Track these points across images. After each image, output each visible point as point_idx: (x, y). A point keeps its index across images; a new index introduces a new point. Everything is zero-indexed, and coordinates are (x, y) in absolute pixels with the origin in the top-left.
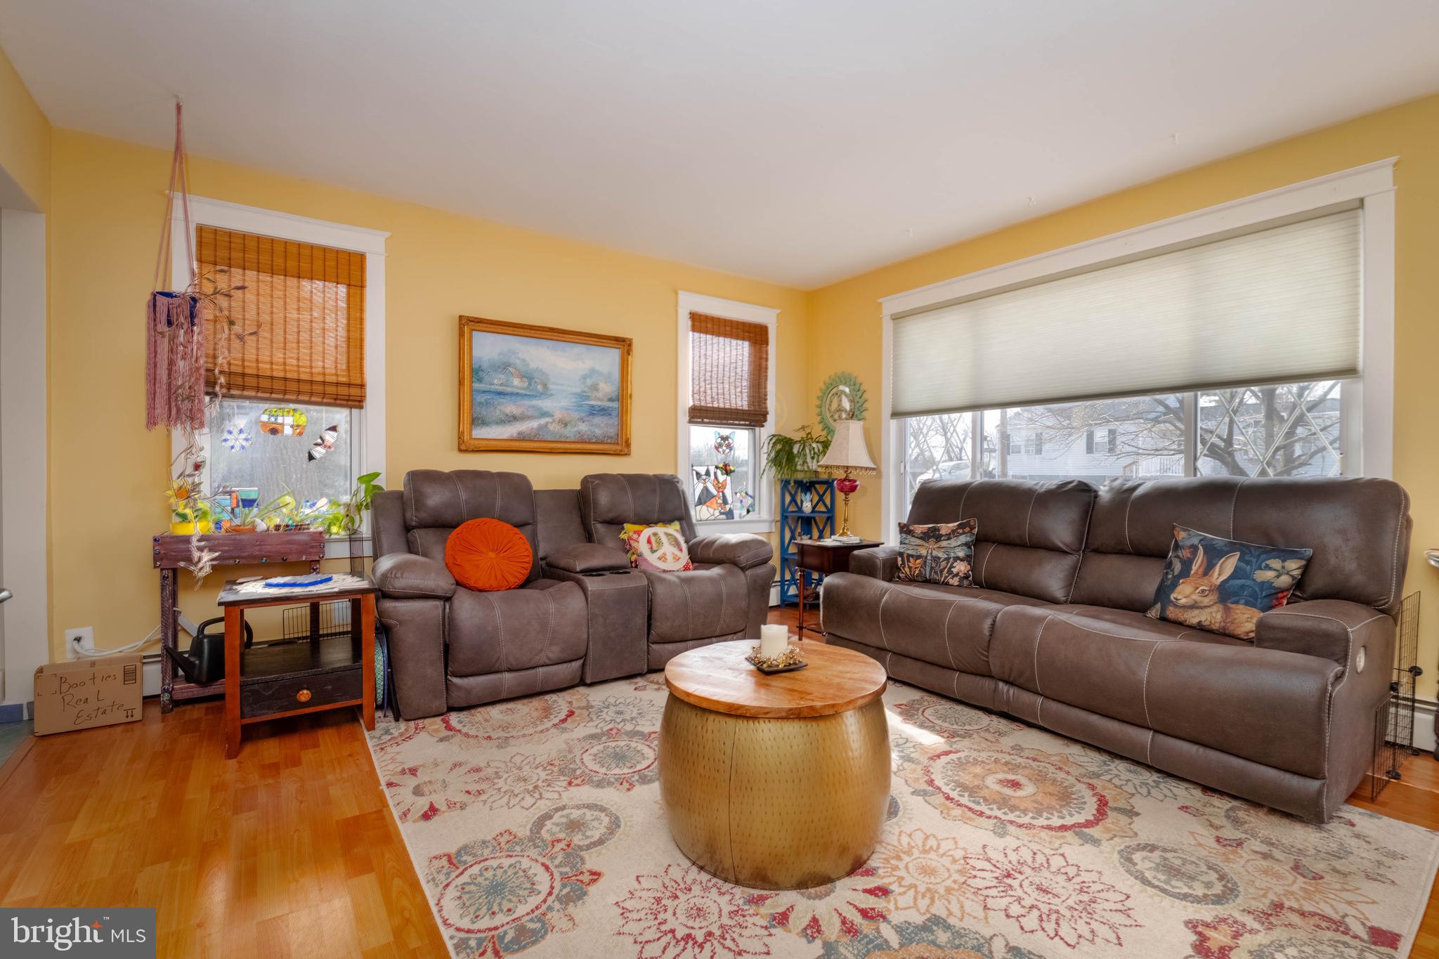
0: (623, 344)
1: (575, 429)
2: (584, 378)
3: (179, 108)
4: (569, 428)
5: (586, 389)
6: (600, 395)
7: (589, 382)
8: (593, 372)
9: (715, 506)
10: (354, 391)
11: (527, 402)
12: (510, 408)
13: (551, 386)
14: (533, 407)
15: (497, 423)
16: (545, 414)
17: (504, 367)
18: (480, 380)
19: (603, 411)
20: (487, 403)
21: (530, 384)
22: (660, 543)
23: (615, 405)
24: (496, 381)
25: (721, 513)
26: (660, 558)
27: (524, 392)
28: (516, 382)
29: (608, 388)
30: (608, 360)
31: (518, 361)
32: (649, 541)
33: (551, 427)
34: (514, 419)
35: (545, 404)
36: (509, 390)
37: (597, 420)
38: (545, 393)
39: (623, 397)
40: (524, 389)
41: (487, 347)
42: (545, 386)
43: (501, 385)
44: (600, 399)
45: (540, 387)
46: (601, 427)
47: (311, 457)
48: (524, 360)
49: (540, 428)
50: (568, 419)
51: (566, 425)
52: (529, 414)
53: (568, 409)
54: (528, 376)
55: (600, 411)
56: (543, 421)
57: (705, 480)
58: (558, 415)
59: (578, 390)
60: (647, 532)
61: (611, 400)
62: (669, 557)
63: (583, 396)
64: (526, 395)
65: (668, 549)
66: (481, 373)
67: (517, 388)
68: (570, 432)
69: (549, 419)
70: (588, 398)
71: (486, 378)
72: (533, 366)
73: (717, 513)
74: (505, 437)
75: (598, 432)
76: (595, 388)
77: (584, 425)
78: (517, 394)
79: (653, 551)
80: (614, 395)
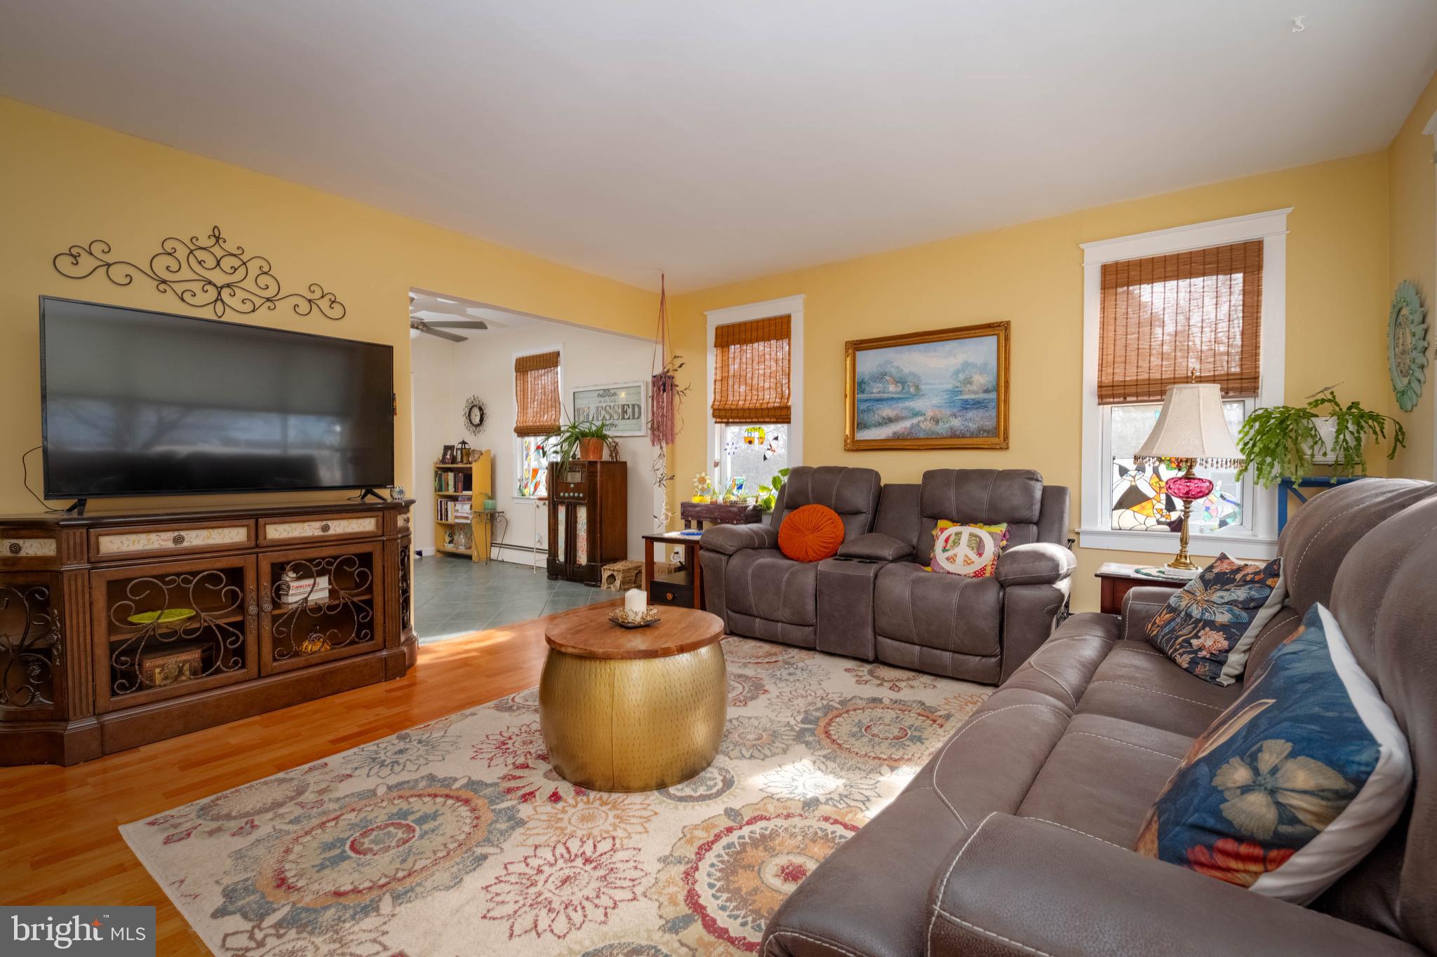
0: (999, 329)
1: (948, 425)
2: (957, 373)
3: (663, 276)
4: (941, 424)
5: (959, 384)
6: (974, 387)
7: (961, 377)
8: (966, 365)
9: (1149, 511)
10: (784, 412)
11: (901, 405)
12: (887, 411)
13: (922, 387)
14: (906, 408)
15: (876, 426)
16: (916, 414)
17: (881, 377)
18: (863, 392)
19: (978, 404)
20: (868, 410)
21: (903, 388)
22: (956, 543)
23: (993, 396)
24: (875, 391)
25: (1159, 523)
26: (948, 559)
27: (898, 396)
28: (892, 388)
29: (982, 380)
30: (983, 351)
31: (893, 370)
32: (947, 541)
33: (923, 426)
34: (890, 420)
35: (917, 404)
36: (886, 395)
37: (970, 414)
38: (918, 393)
39: (1001, 386)
40: (898, 393)
41: (869, 362)
42: (917, 387)
43: (879, 393)
44: (976, 393)
45: (912, 390)
46: (976, 420)
47: (765, 458)
48: (898, 367)
49: (913, 427)
50: (939, 416)
51: (937, 422)
52: (903, 415)
53: (939, 407)
54: (901, 381)
55: (974, 404)
56: (915, 421)
57: (1134, 477)
58: (930, 414)
59: (950, 386)
60: (953, 529)
61: (987, 391)
62: (960, 560)
63: (955, 392)
64: (900, 398)
65: (963, 550)
66: (863, 386)
67: (892, 393)
68: (942, 428)
69: (921, 418)
70: (961, 392)
71: (867, 389)
72: (906, 371)
73: (1151, 522)
74: (882, 437)
75: (973, 426)
76: (968, 381)
77: (956, 421)
78: (893, 399)
79: (945, 550)
80: (990, 386)
